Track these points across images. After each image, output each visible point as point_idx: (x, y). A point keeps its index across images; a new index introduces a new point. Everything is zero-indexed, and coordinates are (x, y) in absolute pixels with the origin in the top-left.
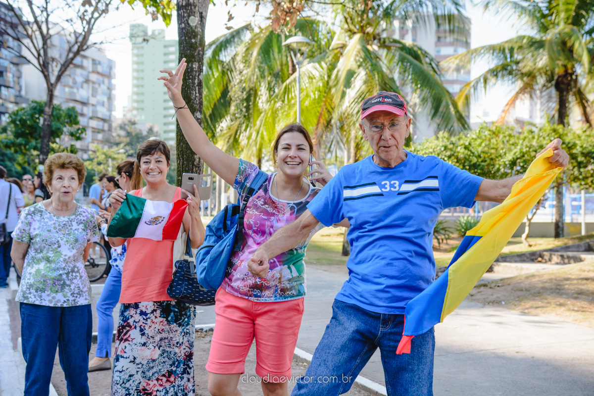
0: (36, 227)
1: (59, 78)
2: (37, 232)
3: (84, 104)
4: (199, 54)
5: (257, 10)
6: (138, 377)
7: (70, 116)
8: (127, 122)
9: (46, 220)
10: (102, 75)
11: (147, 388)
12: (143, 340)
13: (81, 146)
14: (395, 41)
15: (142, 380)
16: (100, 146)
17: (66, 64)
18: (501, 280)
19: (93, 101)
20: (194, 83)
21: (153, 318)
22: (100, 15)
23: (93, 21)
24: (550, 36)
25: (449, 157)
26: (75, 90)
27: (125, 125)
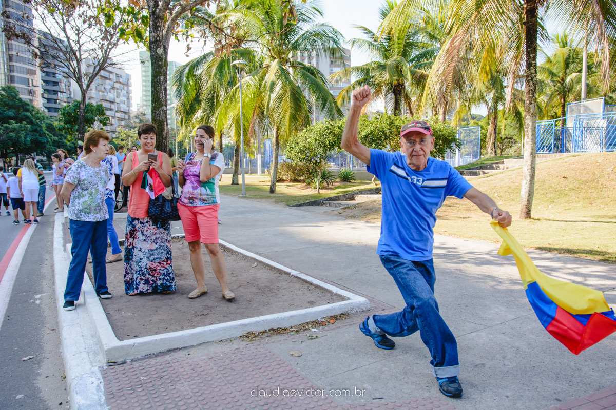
0: (84, 175)
1: (88, 86)
2: (84, 177)
3: (112, 102)
4: (164, 71)
5: (205, 44)
6: (145, 260)
7: (99, 110)
8: (140, 114)
9: (88, 170)
10: (123, 84)
11: (152, 266)
12: (144, 238)
13: (111, 129)
14: (300, 63)
15: (148, 262)
16: (123, 129)
17: (93, 77)
18: (357, 204)
19: (117, 100)
20: (161, 89)
21: (148, 226)
22: (113, 47)
23: (109, 50)
24: (389, 62)
25: (329, 133)
26: (106, 94)
27: (139, 115)
